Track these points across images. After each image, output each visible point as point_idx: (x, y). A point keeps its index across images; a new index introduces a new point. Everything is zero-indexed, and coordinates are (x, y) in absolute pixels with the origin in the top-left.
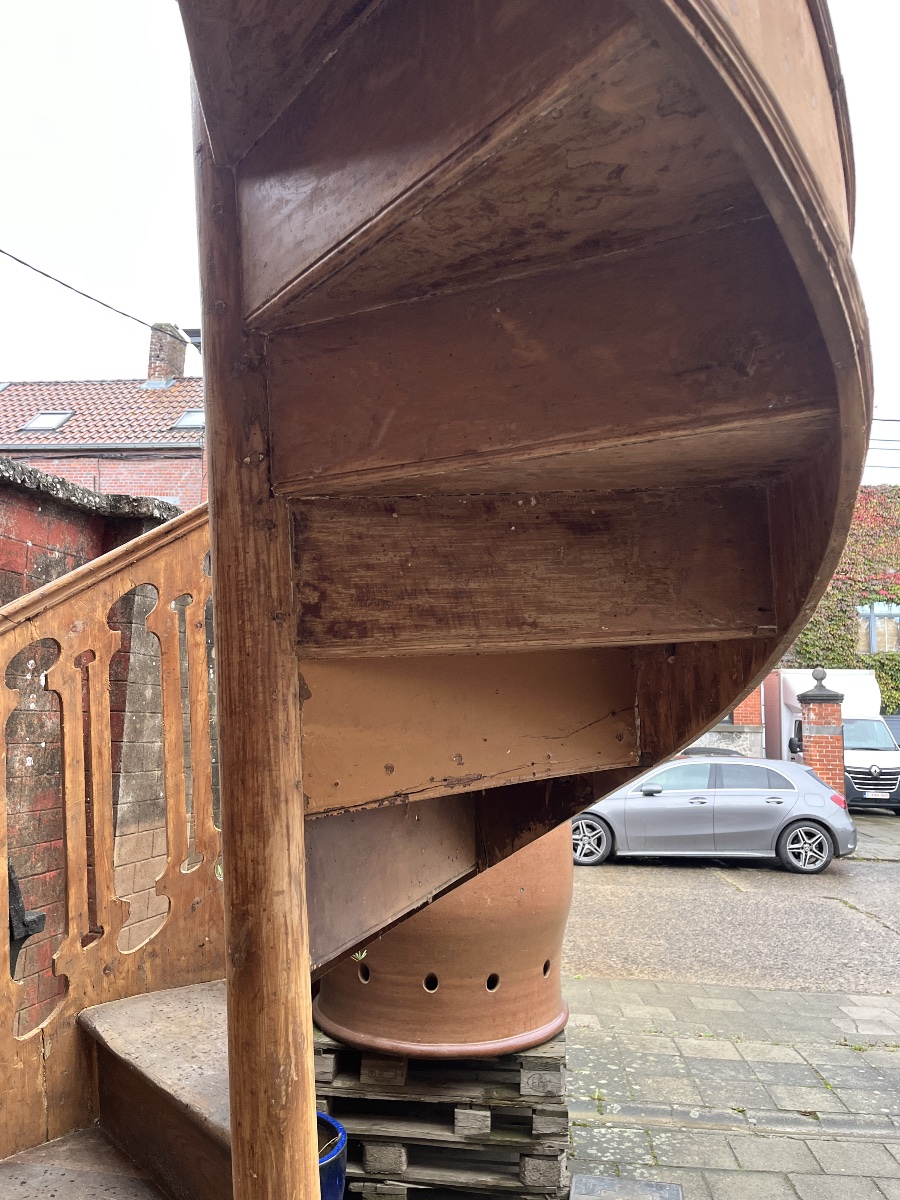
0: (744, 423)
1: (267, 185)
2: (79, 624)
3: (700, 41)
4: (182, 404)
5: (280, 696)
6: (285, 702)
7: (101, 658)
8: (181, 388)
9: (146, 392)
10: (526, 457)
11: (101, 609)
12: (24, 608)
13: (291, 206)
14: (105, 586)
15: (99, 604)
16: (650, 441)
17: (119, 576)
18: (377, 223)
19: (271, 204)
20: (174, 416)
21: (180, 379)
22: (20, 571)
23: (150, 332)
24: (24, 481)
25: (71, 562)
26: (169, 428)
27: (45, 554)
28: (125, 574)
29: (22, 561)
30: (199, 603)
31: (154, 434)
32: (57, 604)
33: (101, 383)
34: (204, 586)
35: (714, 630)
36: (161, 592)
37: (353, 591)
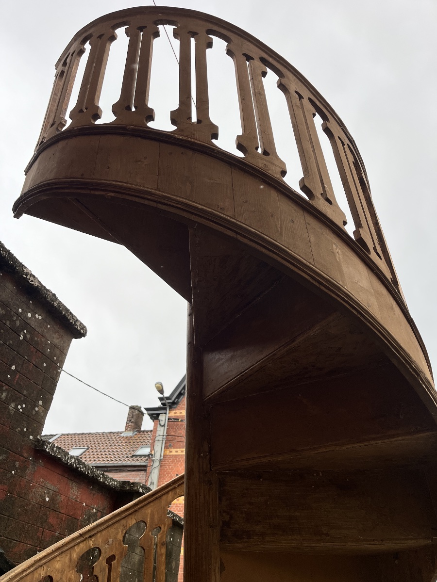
0: (403, 438)
1: (214, 354)
2: (110, 540)
3: (359, 316)
4: (139, 443)
5: (213, 567)
6: (215, 570)
7: (118, 559)
8: (139, 436)
9: (123, 438)
10: (316, 452)
11: (121, 533)
12: (89, 531)
13: (223, 361)
14: (124, 521)
15: (120, 530)
16: (366, 445)
17: (130, 516)
18: (256, 366)
19: (215, 360)
20: (135, 449)
21: (139, 431)
22: (78, 518)
23: (128, 409)
24: (88, 473)
25: (100, 515)
26: (131, 455)
27: (90, 510)
28: (133, 516)
29: (80, 513)
30: (164, 532)
31: (124, 458)
32: (103, 530)
33: (103, 433)
34: (167, 523)
35: (412, 539)
36: (148, 525)
37: (244, 516)
